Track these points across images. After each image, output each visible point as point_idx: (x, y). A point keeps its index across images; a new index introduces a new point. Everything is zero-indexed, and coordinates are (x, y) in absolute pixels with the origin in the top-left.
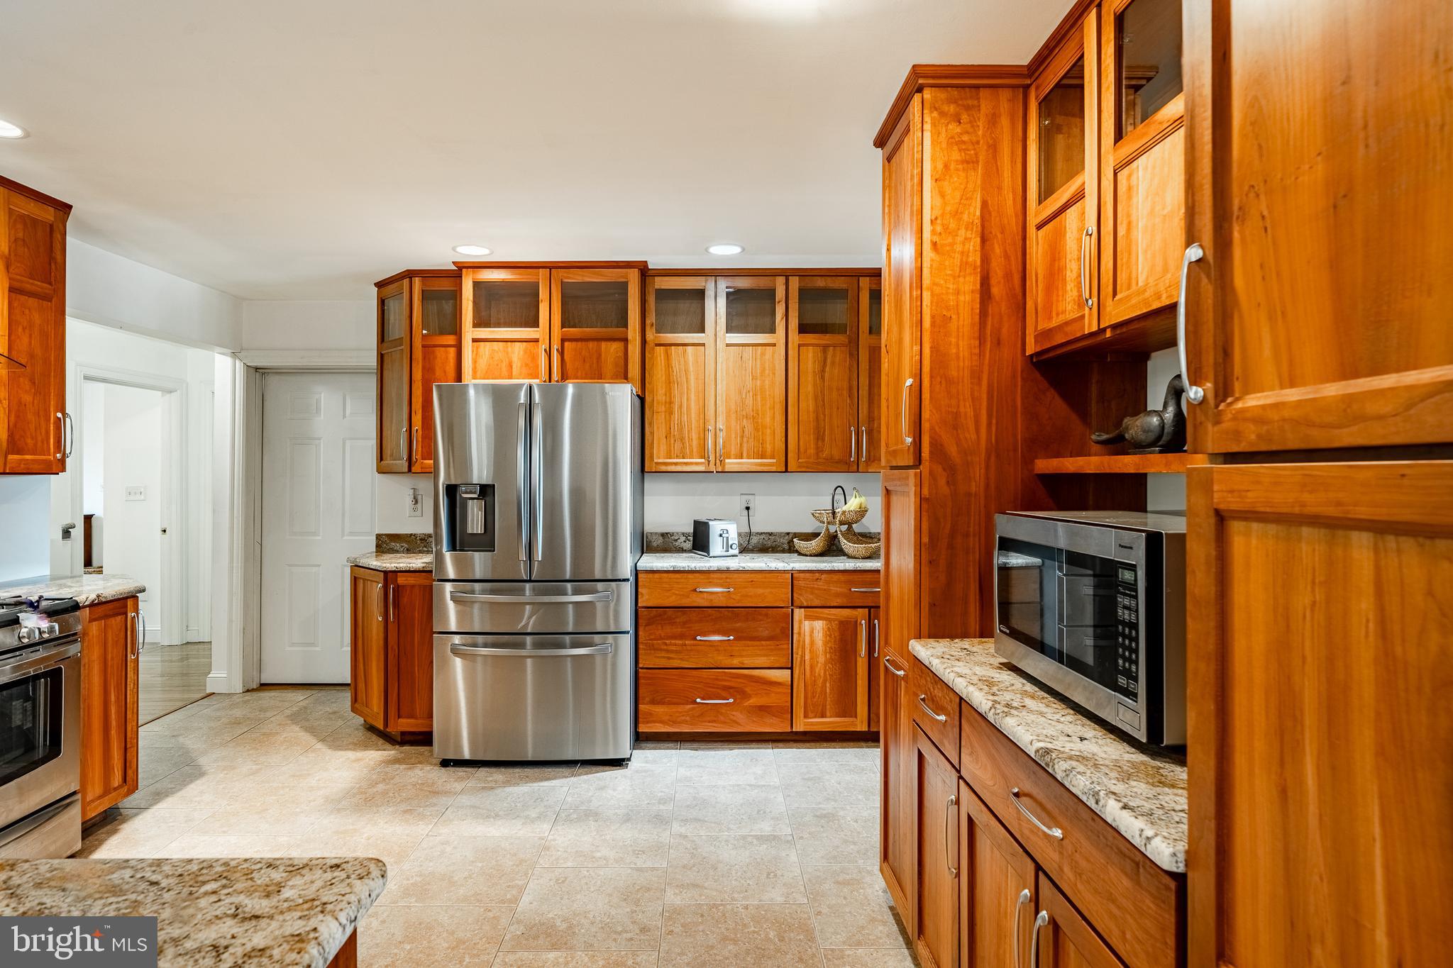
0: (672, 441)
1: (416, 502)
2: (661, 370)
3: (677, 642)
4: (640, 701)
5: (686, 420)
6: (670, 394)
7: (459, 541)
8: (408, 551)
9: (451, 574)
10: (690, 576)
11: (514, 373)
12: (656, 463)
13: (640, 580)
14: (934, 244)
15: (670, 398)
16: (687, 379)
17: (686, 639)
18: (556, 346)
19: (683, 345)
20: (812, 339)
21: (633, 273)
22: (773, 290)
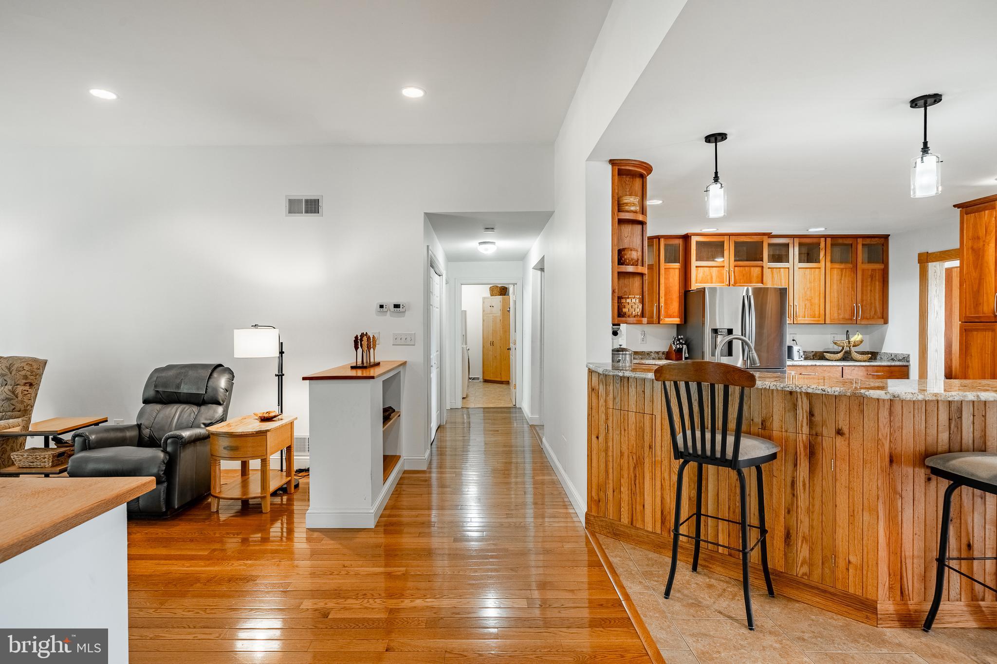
11: (713, 281)
18: (732, 269)
19: (780, 268)
20: (837, 266)
21: (765, 238)
22: (819, 244)
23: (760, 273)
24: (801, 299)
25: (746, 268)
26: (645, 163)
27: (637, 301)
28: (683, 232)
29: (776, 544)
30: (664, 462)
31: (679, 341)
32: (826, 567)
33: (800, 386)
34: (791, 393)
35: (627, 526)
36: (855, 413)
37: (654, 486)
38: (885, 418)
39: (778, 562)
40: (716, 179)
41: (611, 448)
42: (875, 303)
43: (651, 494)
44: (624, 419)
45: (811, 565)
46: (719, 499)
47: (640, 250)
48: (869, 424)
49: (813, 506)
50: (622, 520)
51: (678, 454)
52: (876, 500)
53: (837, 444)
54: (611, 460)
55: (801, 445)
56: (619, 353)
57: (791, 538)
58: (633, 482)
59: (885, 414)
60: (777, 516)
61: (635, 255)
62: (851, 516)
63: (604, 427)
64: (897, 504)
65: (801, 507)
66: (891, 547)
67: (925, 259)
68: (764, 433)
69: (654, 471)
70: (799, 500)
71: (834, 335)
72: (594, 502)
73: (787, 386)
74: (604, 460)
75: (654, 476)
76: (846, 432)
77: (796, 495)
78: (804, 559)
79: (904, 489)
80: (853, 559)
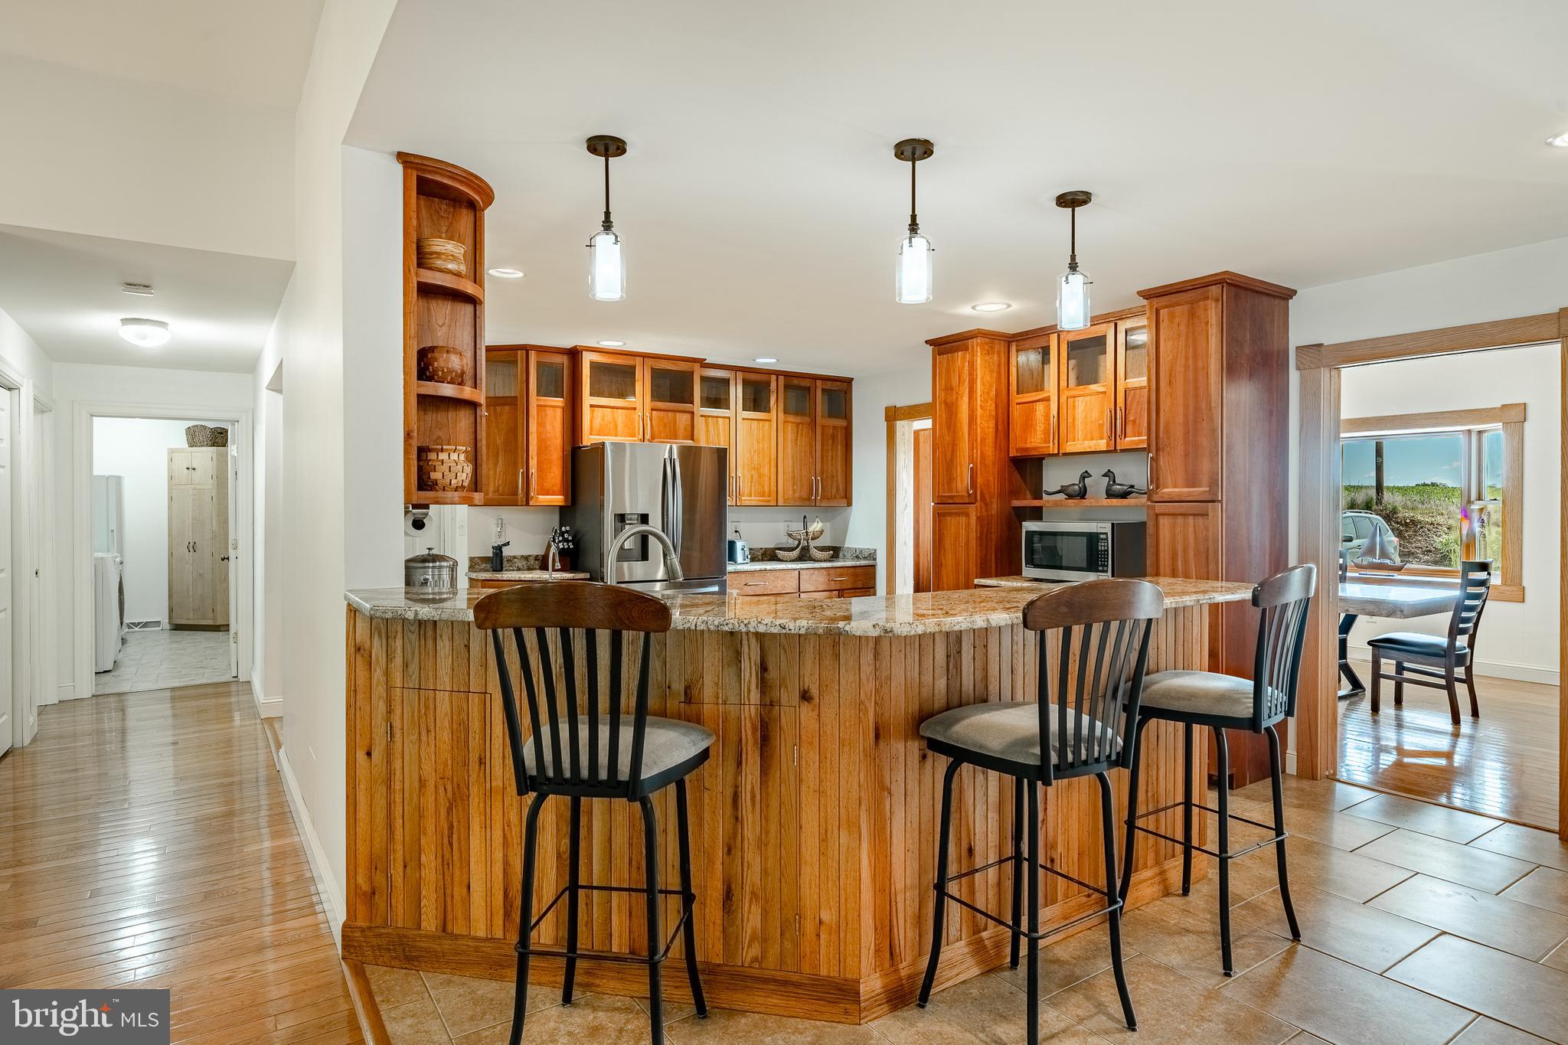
2: (703, 434)
11: (618, 432)
14: (981, 406)
16: (718, 441)
18: (648, 414)
19: (717, 417)
20: (791, 418)
21: (697, 366)
22: (768, 384)
23: (689, 423)
24: (746, 468)
25: (670, 414)
26: (477, 177)
27: (462, 457)
28: (568, 343)
29: (709, 914)
30: (508, 789)
31: (563, 536)
32: (787, 939)
33: (746, 622)
34: (732, 633)
35: (433, 937)
36: (827, 661)
37: (488, 842)
38: (869, 665)
39: (713, 946)
40: (607, 225)
41: (398, 773)
42: (837, 476)
43: (483, 859)
44: (427, 707)
45: (765, 940)
46: (613, 847)
47: (469, 354)
48: (848, 678)
49: (767, 833)
50: (424, 925)
51: (525, 782)
52: (858, 808)
53: (802, 716)
54: (399, 800)
55: (749, 725)
56: (427, 564)
57: (733, 899)
58: (446, 841)
59: (869, 658)
60: (711, 862)
61: (455, 362)
62: (823, 841)
63: (383, 729)
64: (885, 807)
65: (748, 839)
66: (877, 883)
67: (893, 415)
68: (688, 713)
69: (488, 810)
70: (746, 826)
71: (788, 523)
72: (360, 897)
73: (725, 623)
74: (383, 802)
75: (488, 822)
76: (815, 695)
77: (740, 818)
78: (754, 932)
79: (894, 780)
80: (826, 916)
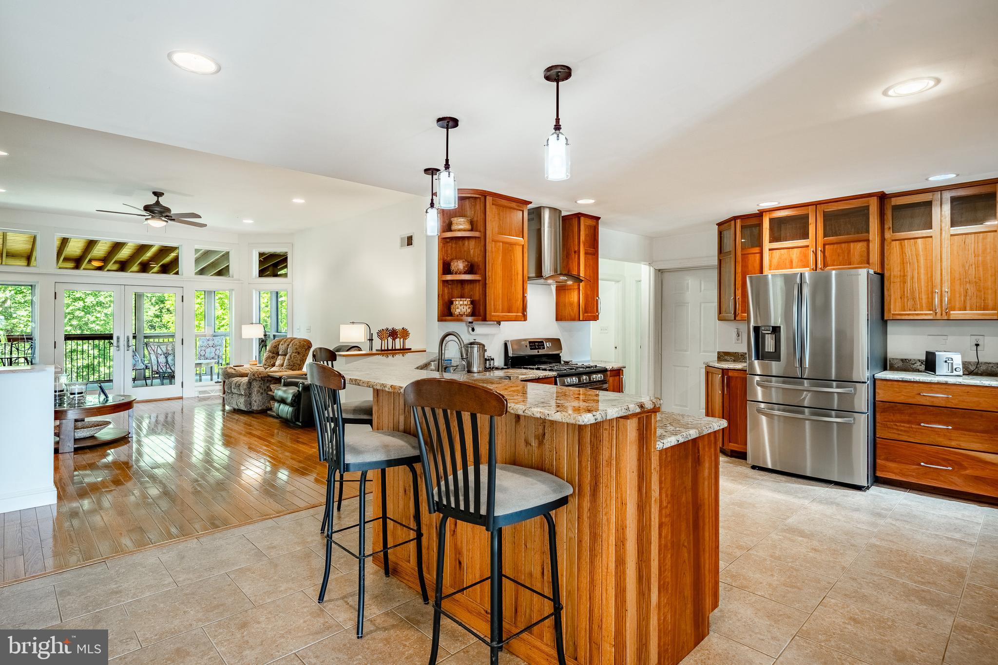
0: (906, 301)
1: (739, 336)
2: (897, 256)
3: (905, 425)
4: (877, 457)
5: (917, 286)
6: (904, 270)
7: (761, 354)
8: (734, 361)
9: (758, 372)
10: (915, 385)
11: (793, 266)
12: (892, 314)
13: (876, 384)
15: (904, 273)
16: (917, 260)
17: (912, 424)
18: (820, 249)
19: (914, 239)
21: (873, 199)
23: (865, 249)
25: (843, 245)
